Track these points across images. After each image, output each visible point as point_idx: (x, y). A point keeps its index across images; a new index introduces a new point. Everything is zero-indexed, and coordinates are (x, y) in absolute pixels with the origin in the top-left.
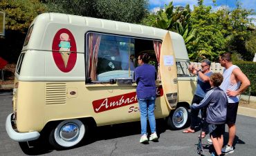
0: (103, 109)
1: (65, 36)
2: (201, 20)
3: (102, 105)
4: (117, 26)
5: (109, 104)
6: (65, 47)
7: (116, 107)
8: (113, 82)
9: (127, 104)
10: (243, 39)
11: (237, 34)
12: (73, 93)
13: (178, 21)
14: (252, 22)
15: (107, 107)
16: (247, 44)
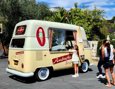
0: (56, 63)
1: (41, 30)
2: (76, 16)
3: (56, 61)
4: (59, 25)
5: (58, 61)
6: (41, 35)
7: (61, 62)
8: (59, 50)
9: (65, 60)
10: (99, 27)
11: (95, 24)
12: (45, 55)
13: (66, 18)
14: (104, 17)
15: (57, 62)
16: (101, 30)
